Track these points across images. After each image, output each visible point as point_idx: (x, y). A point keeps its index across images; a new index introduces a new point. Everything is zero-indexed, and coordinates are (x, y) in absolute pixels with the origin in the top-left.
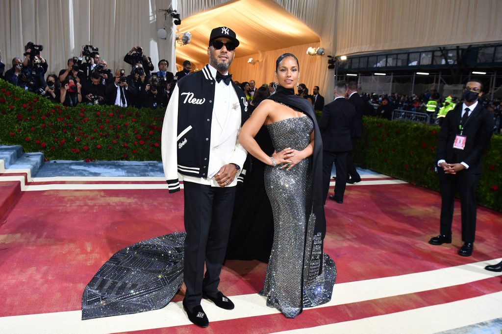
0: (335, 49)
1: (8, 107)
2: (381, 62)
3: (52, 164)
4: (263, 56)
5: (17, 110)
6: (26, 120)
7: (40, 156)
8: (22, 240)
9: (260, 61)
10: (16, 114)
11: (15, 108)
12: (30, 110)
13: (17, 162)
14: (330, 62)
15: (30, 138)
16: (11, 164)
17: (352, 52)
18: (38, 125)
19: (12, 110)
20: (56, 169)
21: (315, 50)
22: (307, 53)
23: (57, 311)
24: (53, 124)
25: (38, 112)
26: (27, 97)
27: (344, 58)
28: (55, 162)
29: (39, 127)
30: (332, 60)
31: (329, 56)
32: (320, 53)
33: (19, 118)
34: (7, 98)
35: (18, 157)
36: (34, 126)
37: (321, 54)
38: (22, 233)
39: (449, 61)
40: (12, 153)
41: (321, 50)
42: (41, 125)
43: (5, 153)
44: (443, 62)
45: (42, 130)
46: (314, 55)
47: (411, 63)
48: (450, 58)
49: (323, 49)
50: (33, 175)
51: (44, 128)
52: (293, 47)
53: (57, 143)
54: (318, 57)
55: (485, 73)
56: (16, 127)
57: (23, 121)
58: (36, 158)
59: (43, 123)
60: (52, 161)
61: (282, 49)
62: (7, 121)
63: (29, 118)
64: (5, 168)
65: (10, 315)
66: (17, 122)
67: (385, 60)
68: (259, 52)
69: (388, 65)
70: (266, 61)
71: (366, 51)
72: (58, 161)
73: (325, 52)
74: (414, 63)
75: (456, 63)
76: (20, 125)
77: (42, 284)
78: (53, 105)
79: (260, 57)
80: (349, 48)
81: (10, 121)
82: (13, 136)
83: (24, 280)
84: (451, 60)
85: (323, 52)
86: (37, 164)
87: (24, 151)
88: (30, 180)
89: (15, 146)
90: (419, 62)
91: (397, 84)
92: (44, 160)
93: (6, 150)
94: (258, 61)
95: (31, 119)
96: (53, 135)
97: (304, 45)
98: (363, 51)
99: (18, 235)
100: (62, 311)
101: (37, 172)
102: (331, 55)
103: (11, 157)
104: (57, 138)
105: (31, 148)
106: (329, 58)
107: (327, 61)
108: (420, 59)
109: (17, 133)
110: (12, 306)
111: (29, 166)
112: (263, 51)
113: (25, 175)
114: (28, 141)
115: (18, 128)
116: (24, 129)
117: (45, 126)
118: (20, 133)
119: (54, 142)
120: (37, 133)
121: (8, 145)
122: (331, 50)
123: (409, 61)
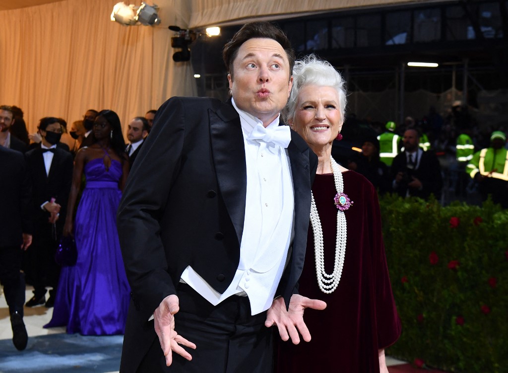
0: (188, 8)
2: (316, 37)
14: (175, 43)
17: (235, 17)
21: (135, 11)
22: (113, 19)
27: (213, 32)
30: (183, 36)
31: (171, 28)
32: (147, 19)
37: (150, 20)
39: (483, 29)
41: (151, 12)
44: (471, 34)
46: (131, 23)
47: (391, 38)
48: (487, 22)
49: (155, 7)
54: (144, 29)
61: (43, 7)
67: (325, 31)
69: (334, 45)
71: (270, 13)
73: (162, 15)
74: (400, 39)
75: (501, 36)
80: (225, 6)
84: (490, 29)
85: (155, 16)
90: (410, 37)
91: (361, 92)
98: (260, 13)
102: (179, 24)
106: (172, 33)
107: (169, 42)
108: (412, 28)
122: (178, 11)
123: (386, 34)
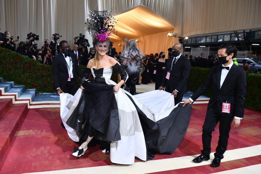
0: (182, 33)
1: (18, 66)
2: (203, 40)
3: (40, 95)
4: (143, 38)
5: (23, 67)
6: (27, 73)
7: (35, 91)
8: (34, 133)
9: (142, 41)
10: (22, 69)
11: (22, 66)
12: (29, 67)
13: (24, 94)
14: (180, 40)
15: (29, 81)
16: (21, 95)
17: (192, 35)
18: (33, 75)
19: (21, 67)
20: (43, 97)
21: (172, 34)
22: (168, 36)
23: (59, 170)
24: (41, 74)
25: (34, 68)
26: (28, 61)
27: (187, 38)
28: (42, 94)
29: (34, 76)
30: (181, 39)
31: (179, 37)
32: (174, 36)
33: (24, 71)
34: (18, 61)
35: (24, 91)
36: (31, 75)
37: (175, 36)
38: (33, 130)
39: (239, 38)
40: (21, 89)
41: (175, 34)
42: (35, 75)
43: (17, 89)
44: (236, 39)
45: (35, 78)
46: (171, 37)
47: (219, 40)
48: (240, 37)
49: (176, 33)
50: (33, 101)
51: (36, 76)
52: (159, 33)
53: (43, 84)
54: (173, 38)
55: (259, 45)
56: (22, 76)
57: (26, 73)
58: (33, 92)
59: (36, 74)
60: (41, 94)
61: (154, 34)
62: (18, 73)
63: (29, 71)
64: (19, 97)
65: (36, 172)
66: (23, 74)
67: (205, 39)
68: (141, 36)
69: (207, 42)
70: (145, 41)
71: (200, 34)
72: (44, 93)
73: (177, 35)
74: (221, 40)
75: (243, 40)
76: (24, 75)
77: (49, 156)
78: (41, 64)
79: (142, 39)
80: (190, 33)
81: (19, 73)
82: (21, 80)
83: (39, 154)
84: (240, 38)
85: (176, 35)
86: (33, 95)
87: (26, 89)
88: (31, 103)
89: (22, 86)
90: (223, 40)
91: (212, 51)
92: (36, 93)
93: (18, 88)
94: (141, 41)
95: (30, 72)
96: (41, 80)
97: (165, 32)
98: (198, 34)
99: (31, 131)
100: (62, 169)
101: (34, 99)
102: (180, 37)
103: (21, 91)
104: (43, 81)
105: (30, 87)
106: (179, 38)
107: (178, 40)
108: (224, 38)
109: (23, 79)
110: (36, 167)
111: (30, 96)
112: (143, 36)
113: (29, 100)
114: (29, 83)
115: (23, 76)
116: (26, 77)
117: (37, 75)
118: (24, 79)
119: (42, 83)
120: (33, 79)
121: (18, 85)
122: (180, 34)
